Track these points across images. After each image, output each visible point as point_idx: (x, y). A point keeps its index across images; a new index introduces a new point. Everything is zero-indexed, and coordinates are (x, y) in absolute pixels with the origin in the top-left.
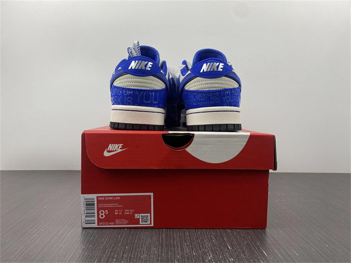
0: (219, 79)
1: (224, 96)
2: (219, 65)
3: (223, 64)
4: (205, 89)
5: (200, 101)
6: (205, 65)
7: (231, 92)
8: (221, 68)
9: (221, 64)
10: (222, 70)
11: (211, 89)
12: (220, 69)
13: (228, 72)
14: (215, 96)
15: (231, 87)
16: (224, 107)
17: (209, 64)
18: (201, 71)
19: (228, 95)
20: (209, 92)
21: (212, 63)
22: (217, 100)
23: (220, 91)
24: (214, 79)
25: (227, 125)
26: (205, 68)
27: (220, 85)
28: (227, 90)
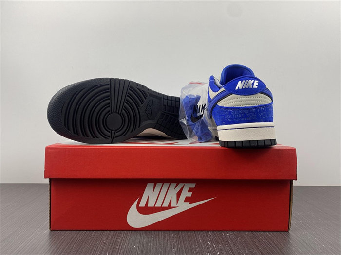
0: (254, 96)
1: (260, 112)
2: (254, 82)
3: (258, 81)
4: (241, 106)
5: (237, 118)
6: (240, 82)
7: (267, 108)
8: (256, 85)
9: (256, 81)
10: (257, 87)
11: (247, 106)
12: (255, 87)
13: (262, 89)
14: (252, 112)
15: (266, 104)
16: (261, 123)
17: (243, 81)
18: (237, 89)
19: (264, 111)
20: (245, 109)
21: (247, 81)
22: (254, 117)
23: (256, 108)
24: (249, 96)
25: (264, 140)
26: (240, 85)
27: (256, 102)
28: (263, 106)
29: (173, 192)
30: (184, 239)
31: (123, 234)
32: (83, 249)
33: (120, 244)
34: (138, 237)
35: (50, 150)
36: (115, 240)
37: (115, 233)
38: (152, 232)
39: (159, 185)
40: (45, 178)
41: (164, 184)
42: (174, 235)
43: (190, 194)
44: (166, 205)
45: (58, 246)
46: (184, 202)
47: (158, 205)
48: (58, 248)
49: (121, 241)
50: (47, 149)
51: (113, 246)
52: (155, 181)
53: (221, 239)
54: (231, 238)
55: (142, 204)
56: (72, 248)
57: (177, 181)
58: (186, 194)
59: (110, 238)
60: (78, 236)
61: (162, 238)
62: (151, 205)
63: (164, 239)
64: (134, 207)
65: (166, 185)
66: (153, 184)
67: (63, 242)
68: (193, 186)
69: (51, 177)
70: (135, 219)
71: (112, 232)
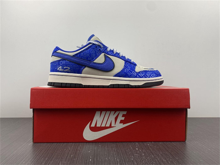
29: (112, 117)
30: (120, 147)
31: (81, 144)
32: (56, 154)
33: (80, 150)
34: (91, 146)
35: (33, 90)
36: (76, 148)
37: (76, 144)
38: (100, 143)
39: (103, 113)
40: (30, 108)
41: (107, 112)
42: (114, 145)
43: (123, 119)
44: (108, 125)
45: (39, 152)
46: (120, 123)
47: (103, 125)
48: (39, 153)
49: (80, 149)
50: (32, 89)
51: (75, 152)
52: (101, 110)
53: (144, 147)
54: (150, 146)
55: (93, 125)
56: (48, 153)
57: (115, 110)
58: (121, 118)
59: (73, 147)
60: (52, 146)
61: (107, 147)
62: (98, 125)
63: (108, 147)
64: (87, 127)
65: (108, 113)
66: (100, 112)
67: (42, 150)
68: (125, 113)
69: (34, 108)
70: (88, 134)
71: (73, 144)
